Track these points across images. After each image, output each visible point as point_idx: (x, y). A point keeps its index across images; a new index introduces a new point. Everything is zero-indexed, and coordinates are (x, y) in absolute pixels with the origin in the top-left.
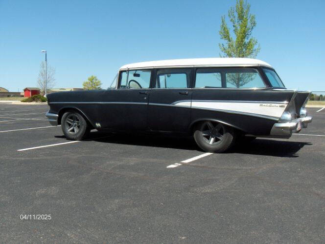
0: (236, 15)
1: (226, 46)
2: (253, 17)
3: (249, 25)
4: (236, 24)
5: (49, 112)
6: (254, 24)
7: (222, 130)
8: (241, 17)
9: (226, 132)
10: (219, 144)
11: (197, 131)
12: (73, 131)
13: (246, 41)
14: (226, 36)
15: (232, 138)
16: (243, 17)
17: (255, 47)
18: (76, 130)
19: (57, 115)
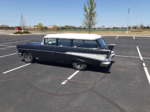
0: (89, 2)
1: (86, 14)
2: (95, 4)
3: (94, 6)
4: (89, 6)
5: (18, 52)
6: (96, 6)
7: (82, 63)
8: (91, 3)
9: (84, 64)
10: (81, 68)
11: (74, 63)
12: (28, 59)
13: (93, 12)
14: (86, 10)
15: (86, 66)
16: (92, 3)
17: (96, 15)
18: (29, 59)
19: (21, 54)
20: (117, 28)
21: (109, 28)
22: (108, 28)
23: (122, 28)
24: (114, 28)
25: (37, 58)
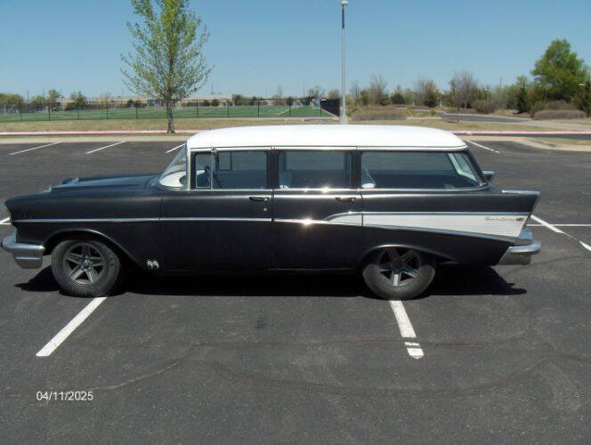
7: (414, 262)
9: (424, 263)
11: (369, 266)
12: (84, 277)
18: (93, 277)
19: (41, 247)
20: (253, 101)
21: (215, 103)
22: (206, 103)
23: (278, 102)
24: (238, 100)
25: (153, 264)
